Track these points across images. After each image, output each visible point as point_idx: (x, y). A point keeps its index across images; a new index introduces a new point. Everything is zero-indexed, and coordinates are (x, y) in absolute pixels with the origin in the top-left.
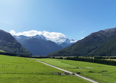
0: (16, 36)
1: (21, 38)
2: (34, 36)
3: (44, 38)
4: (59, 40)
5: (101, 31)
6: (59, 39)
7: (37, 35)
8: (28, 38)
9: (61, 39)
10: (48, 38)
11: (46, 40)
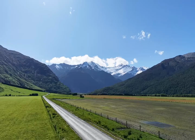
0: (55, 65)
1: (61, 67)
2: (81, 64)
3: (96, 66)
4: (120, 69)
5: (180, 56)
6: (120, 67)
7: (84, 63)
8: (72, 68)
9: (123, 67)
10: (102, 67)
11: (99, 69)
